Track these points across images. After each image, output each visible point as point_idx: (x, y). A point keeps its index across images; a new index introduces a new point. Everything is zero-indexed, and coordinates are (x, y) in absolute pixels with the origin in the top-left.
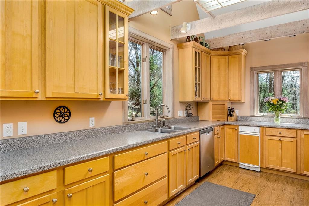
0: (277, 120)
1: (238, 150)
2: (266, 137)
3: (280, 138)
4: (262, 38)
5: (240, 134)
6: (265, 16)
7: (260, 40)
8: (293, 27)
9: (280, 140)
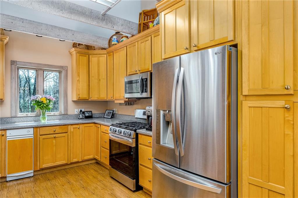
0: (44, 118)
1: (5, 161)
2: (40, 137)
3: (54, 135)
4: (37, 33)
5: (8, 140)
6: (65, 14)
7: (34, 33)
8: (65, 32)
9: (55, 137)
